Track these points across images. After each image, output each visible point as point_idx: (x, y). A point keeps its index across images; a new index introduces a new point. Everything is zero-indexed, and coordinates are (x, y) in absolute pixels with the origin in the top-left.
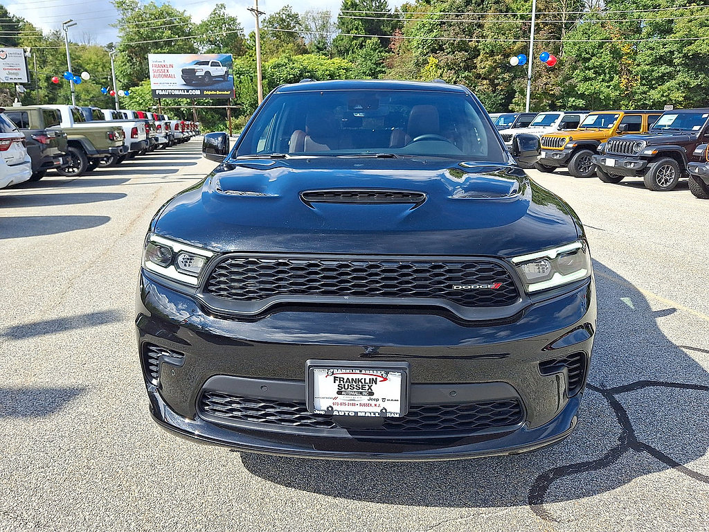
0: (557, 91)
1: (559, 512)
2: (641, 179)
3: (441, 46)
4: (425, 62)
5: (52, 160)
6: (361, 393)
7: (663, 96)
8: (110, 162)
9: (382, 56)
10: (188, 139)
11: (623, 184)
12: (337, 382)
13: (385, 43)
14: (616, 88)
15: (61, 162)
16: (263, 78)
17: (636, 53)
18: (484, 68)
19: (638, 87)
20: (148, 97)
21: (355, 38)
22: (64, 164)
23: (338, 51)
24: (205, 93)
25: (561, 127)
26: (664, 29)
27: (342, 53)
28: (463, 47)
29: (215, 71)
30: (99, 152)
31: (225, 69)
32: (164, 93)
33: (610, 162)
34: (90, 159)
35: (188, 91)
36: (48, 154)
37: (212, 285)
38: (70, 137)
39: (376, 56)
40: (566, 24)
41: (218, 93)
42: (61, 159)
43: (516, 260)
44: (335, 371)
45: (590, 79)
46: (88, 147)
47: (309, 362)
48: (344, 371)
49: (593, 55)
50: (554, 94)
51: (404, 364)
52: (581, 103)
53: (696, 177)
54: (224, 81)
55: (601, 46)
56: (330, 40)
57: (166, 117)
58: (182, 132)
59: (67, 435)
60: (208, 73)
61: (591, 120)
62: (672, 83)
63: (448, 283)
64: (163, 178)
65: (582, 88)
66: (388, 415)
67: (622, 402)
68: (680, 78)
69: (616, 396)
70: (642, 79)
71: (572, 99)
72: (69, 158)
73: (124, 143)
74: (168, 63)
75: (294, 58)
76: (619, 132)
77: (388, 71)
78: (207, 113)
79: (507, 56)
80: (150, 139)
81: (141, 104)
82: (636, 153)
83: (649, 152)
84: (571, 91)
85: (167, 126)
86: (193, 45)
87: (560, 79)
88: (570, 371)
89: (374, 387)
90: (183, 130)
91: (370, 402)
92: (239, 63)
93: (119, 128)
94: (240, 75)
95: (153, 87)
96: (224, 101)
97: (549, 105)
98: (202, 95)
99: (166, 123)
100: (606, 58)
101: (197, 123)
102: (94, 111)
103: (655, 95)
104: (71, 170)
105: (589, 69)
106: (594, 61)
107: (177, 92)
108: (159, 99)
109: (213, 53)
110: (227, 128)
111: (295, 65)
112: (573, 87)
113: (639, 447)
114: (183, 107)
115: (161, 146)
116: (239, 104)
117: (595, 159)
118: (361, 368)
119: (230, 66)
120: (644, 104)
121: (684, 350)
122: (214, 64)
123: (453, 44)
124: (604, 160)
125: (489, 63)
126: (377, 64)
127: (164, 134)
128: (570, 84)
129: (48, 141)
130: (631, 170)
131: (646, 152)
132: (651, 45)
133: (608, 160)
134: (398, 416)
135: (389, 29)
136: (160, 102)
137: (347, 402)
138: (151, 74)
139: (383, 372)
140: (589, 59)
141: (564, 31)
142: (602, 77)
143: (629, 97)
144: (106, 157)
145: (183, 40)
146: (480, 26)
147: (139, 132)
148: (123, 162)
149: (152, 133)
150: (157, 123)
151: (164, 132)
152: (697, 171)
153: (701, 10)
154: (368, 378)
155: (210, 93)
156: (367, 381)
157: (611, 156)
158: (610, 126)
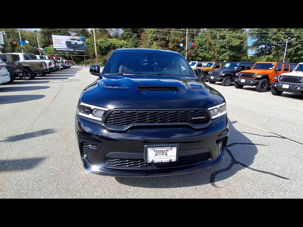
0: (193, 55)
1: (219, 185)
2: (221, 83)
3: (157, 39)
4: (153, 44)
5: (18, 74)
6: (163, 155)
7: (223, 58)
8: (41, 75)
9: (138, 41)
10: (70, 67)
11: (215, 84)
12: (155, 152)
13: (139, 36)
14: (210, 54)
15: (22, 75)
16: (97, 46)
17: (216, 44)
18: (171, 46)
19: (216, 55)
20: (53, 51)
21: (129, 34)
22: (23, 75)
23: (123, 38)
24: (75, 50)
25: (197, 66)
26: (223, 38)
27: (124, 39)
28: (164, 39)
29: (78, 43)
30: (36, 71)
31: (82, 42)
32: (59, 50)
33: (212, 77)
34: (33, 74)
35: (68, 49)
36: (16, 71)
37: (108, 120)
38: (24, 65)
39: (136, 41)
40: (196, 34)
41: (80, 50)
42: (21, 73)
43: (209, 109)
44: (155, 148)
45: (203, 52)
46: (32, 69)
47: (145, 146)
48: (158, 148)
49: (204, 44)
50: (192, 56)
51: (177, 144)
52: (200, 59)
53: (236, 82)
54: (82, 46)
55: (206, 42)
56: (120, 34)
57: (61, 58)
58: (68, 64)
59: (46, 177)
60: (76, 43)
61: (206, 64)
62: (225, 54)
63: (190, 117)
64: (63, 81)
65: (201, 54)
66: (172, 161)
67: (229, 150)
68: (228, 52)
69: (227, 148)
70: (217, 52)
71: (197, 58)
72: (25, 73)
73: (46, 68)
74: (60, 39)
75: (108, 39)
76: (214, 68)
77: (140, 46)
78: (76, 58)
79: (178, 43)
80: (56, 67)
81: (50, 53)
82: (219, 75)
83: (223, 75)
84: (197, 55)
85: (62, 62)
86: (69, 33)
87: (194, 51)
88: (222, 142)
89: (167, 152)
90: (68, 63)
91: (166, 157)
92: (87, 40)
93: (44, 62)
94: (88, 45)
95: (55, 47)
96: (83, 53)
97: (191, 59)
98: (74, 51)
99: (62, 61)
100: (207, 46)
101: (73, 61)
102: (32, 55)
103: (221, 57)
104: (25, 78)
105: (203, 49)
106: (204, 46)
107: (64, 50)
108: (57, 52)
109: (77, 36)
110: (84, 63)
111: (108, 42)
112: (198, 54)
113: (237, 163)
114: (67, 55)
115: (60, 69)
116: (88, 55)
117: (208, 76)
118: (163, 147)
119: (84, 41)
120: (218, 60)
121: (242, 133)
122: (78, 40)
123: (161, 38)
124: (210, 77)
125: (173, 45)
126: (137, 43)
127: (61, 65)
128: (197, 53)
129: (16, 67)
130: (218, 80)
131: (222, 75)
132: (220, 42)
133: (211, 77)
134: (175, 161)
135: (140, 32)
136: (58, 53)
137: (158, 158)
138: (54, 43)
139: (171, 147)
140: (202, 46)
141: (195, 36)
142: (206, 51)
143: (214, 58)
144: (39, 73)
145: (65, 31)
146: (169, 33)
147: (52, 64)
148: (46, 75)
149: (57, 64)
150: (58, 61)
151: (61, 64)
152: (236, 80)
153: (233, 33)
154: (165, 150)
155: (77, 50)
156: (165, 151)
157: (212, 75)
158: (211, 66)
